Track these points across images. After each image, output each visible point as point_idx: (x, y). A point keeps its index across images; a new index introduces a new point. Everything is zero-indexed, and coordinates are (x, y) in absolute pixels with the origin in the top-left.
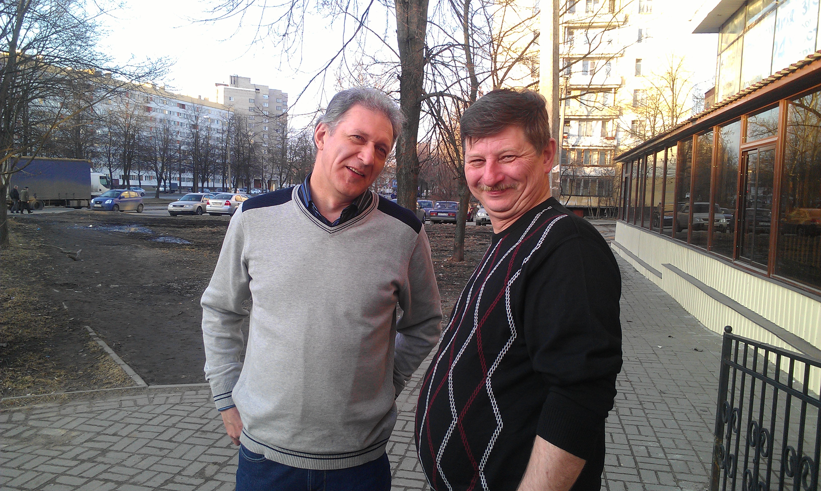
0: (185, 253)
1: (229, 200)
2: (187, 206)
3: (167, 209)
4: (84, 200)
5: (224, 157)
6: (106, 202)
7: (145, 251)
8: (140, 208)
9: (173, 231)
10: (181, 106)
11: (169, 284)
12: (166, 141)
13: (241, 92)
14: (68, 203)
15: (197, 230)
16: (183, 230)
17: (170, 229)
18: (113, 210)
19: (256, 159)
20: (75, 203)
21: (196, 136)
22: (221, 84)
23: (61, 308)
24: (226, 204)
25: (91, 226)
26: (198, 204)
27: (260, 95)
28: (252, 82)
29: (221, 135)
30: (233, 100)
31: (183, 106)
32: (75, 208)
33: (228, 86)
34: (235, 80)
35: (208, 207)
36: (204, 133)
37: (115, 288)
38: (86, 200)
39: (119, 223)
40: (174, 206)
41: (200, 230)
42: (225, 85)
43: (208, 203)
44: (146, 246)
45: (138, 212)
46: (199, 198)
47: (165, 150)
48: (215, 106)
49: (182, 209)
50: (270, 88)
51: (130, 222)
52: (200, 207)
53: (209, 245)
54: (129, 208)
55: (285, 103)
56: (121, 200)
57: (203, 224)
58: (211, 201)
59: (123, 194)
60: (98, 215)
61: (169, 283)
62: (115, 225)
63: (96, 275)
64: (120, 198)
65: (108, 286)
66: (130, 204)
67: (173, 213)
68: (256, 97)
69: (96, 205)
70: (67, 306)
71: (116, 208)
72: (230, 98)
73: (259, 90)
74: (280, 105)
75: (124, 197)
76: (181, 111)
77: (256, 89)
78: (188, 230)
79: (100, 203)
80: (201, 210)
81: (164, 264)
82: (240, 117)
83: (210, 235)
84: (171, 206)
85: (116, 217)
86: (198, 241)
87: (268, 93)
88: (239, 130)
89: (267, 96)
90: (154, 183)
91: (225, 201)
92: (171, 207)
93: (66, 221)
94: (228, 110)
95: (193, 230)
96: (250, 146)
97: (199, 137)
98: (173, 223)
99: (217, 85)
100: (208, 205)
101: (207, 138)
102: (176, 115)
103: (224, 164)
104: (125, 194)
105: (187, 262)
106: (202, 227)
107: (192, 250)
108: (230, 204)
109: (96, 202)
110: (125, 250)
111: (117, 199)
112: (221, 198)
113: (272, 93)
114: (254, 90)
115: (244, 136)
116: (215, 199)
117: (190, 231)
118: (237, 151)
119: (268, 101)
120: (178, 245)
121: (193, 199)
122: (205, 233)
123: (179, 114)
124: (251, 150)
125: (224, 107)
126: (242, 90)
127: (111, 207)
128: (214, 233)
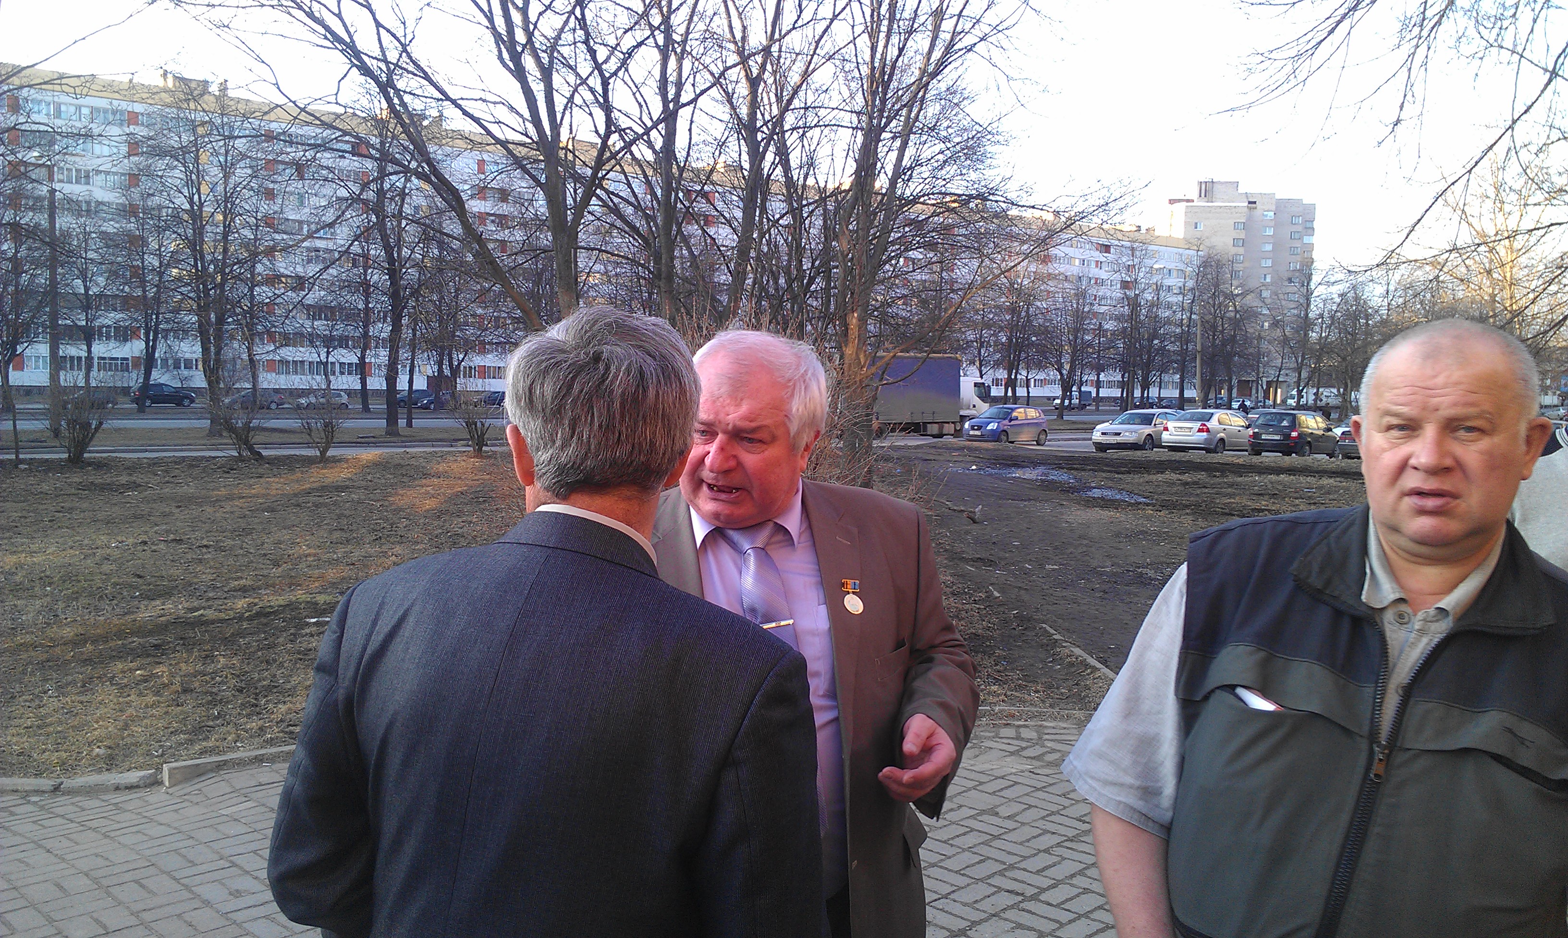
0: (1148, 518)
1: (1206, 423)
2: (1127, 434)
3: (1091, 439)
4: (948, 423)
5: (1185, 338)
6: (989, 427)
7: (1079, 513)
8: (1042, 437)
9: (1112, 479)
10: (1103, 249)
11: (1140, 570)
12: (1079, 316)
13: (1218, 210)
14: (925, 429)
15: (1153, 478)
16: (1128, 478)
17: (1104, 475)
18: (998, 440)
19: (1247, 340)
20: (934, 429)
21: (1134, 304)
22: (1179, 201)
23: (989, 595)
24: (1200, 430)
25: (974, 467)
26: (1147, 430)
27: (1258, 213)
28: (1241, 190)
29: (1180, 298)
30: (1201, 227)
31: (1106, 248)
32: (934, 436)
33: (1193, 201)
34: (1207, 189)
35: (1165, 436)
36: (1149, 296)
37: (1054, 570)
38: (953, 423)
39: (1017, 462)
40: (1103, 434)
41: (1160, 477)
42: (1188, 201)
43: (1166, 429)
44: (1079, 504)
45: (1038, 444)
46: (1147, 420)
47: (1076, 331)
48: (1169, 242)
49: (1118, 439)
50: (1278, 197)
51: (1033, 462)
52: (1149, 435)
53: (1187, 506)
54: (1025, 437)
55: (1308, 225)
56: (1013, 423)
57: (1161, 466)
58: (1171, 425)
59: (1015, 414)
60: (976, 449)
61: (1139, 568)
62: (1010, 466)
63: (1017, 547)
64: (1011, 420)
65: (1042, 566)
66: (1026, 429)
67: (1101, 447)
68: (1250, 218)
69: (972, 433)
70: (998, 592)
71: (1004, 438)
72: (1196, 224)
73: (1255, 203)
74: (1300, 228)
75: (1017, 419)
76: (1101, 257)
77: (1250, 203)
78: (1137, 478)
79: (980, 428)
80: (1152, 441)
81: (1118, 535)
82: (1219, 261)
83: (1181, 488)
84: (1099, 434)
85: (1006, 453)
86: (1163, 497)
87: (1274, 208)
88: (1217, 286)
89: (1272, 214)
90: (1056, 391)
91: (1197, 425)
92: (1097, 436)
93: (932, 458)
94: (1196, 248)
95: (1147, 477)
96: (1238, 316)
97: (1140, 305)
98: (1107, 465)
99: (1172, 202)
100: (1165, 433)
101: (1155, 304)
102: (1093, 265)
103: (1183, 353)
104: (1020, 413)
105: (1159, 534)
106: (1162, 473)
107: (1159, 513)
108: (1208, 430)
109: (972, 428)
110: (1045, 509)
111: (1006, 422)
112: (1192, 419)
113: (1281, 206)
114: (1246, 204)
115: (1226, 296)
116: (1179, 420)
117: (1141, 480)
118: (1210, 327)
119: (1273, 223)
120: (1130, 504)
121: (1137, 421)
122: (1172, 484)
123: (1099, 264)
124: (1237, 323)
125: (1188, 243)
126: (1221, 207)
127: (996, 436)
128: (1187, 483)
